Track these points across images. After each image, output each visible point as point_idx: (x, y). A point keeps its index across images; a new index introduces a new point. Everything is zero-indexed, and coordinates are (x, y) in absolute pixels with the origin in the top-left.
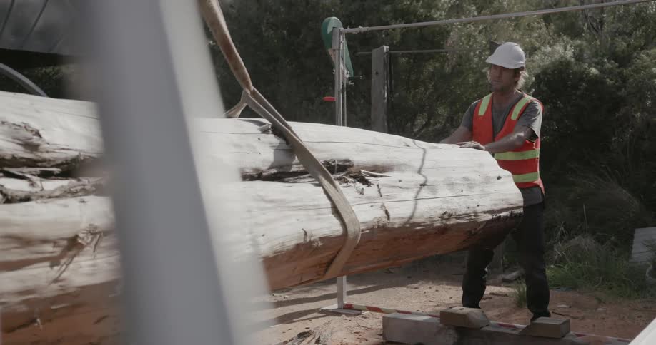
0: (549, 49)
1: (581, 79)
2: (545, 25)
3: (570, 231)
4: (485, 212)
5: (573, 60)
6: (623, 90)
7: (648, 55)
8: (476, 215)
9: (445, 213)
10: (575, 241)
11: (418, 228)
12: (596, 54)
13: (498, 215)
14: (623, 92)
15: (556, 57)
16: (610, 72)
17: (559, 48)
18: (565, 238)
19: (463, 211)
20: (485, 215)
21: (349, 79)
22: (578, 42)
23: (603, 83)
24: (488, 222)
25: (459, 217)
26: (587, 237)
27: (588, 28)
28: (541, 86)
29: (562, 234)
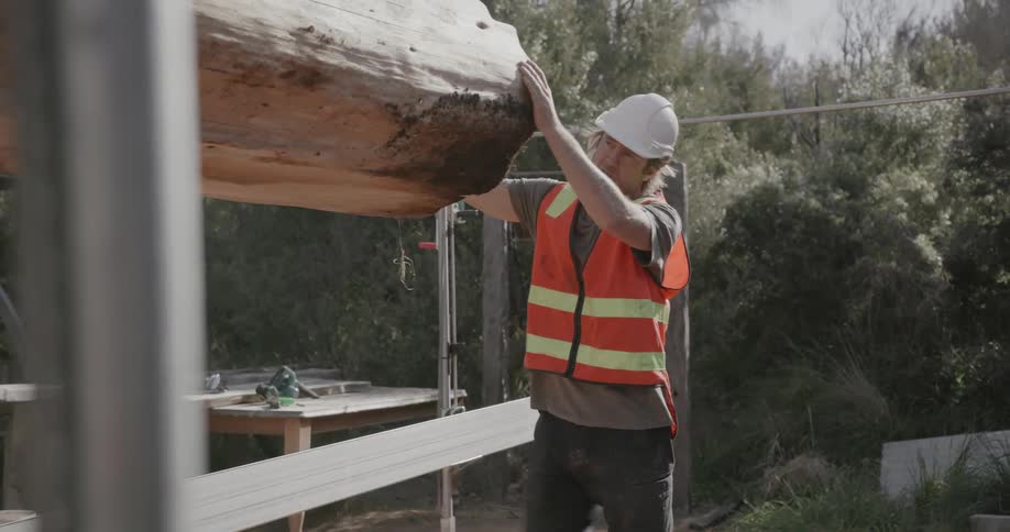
0: (745, 172)
1: (796, 216)
2: (735, 135)
3: (790, 448)
4: (434, 71)
5: (782, 186)
6: (858, 231)
7: (889, 181)
8: (406, 66)
9: (310, 29)
10: (797, 462)
11: (220, 36)
12: (812, 180)
13: (473, 92)
14: (857, 236)
15: (756, 183)
16: (837, 204)
17: (759, 170)
18: (781, 459)
19: (367, 44)
20: (435, 79)
21: (459, 215)
22: (785, 162)
23: (828, 222)
24: (444, 99)
25: (351, 53)
26: (814, 457)
27: (799, 141)
28: (736, 226)
29: (777, 453)
